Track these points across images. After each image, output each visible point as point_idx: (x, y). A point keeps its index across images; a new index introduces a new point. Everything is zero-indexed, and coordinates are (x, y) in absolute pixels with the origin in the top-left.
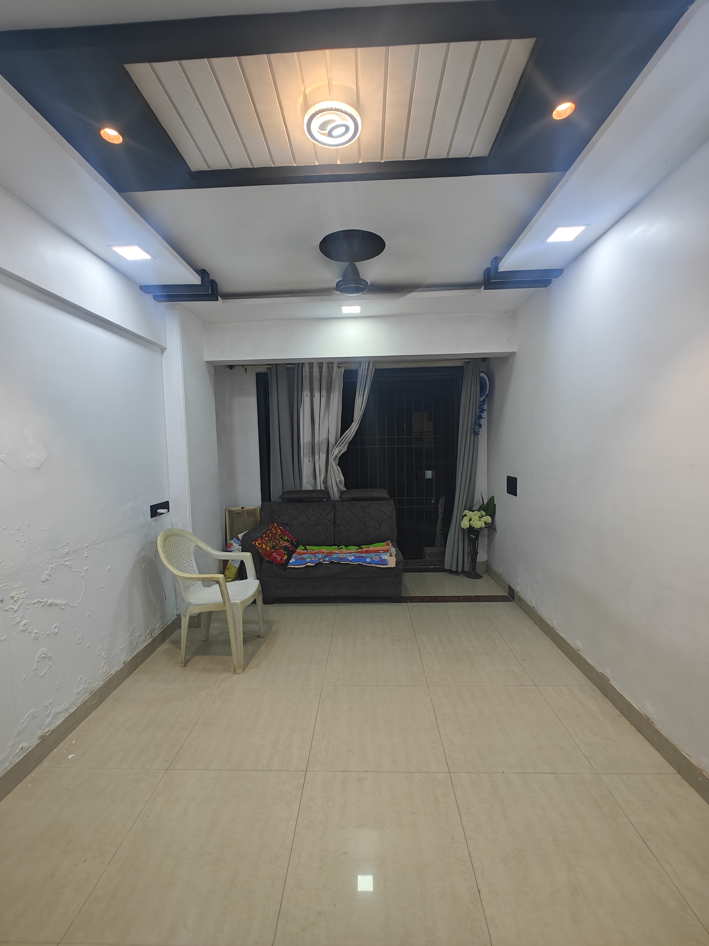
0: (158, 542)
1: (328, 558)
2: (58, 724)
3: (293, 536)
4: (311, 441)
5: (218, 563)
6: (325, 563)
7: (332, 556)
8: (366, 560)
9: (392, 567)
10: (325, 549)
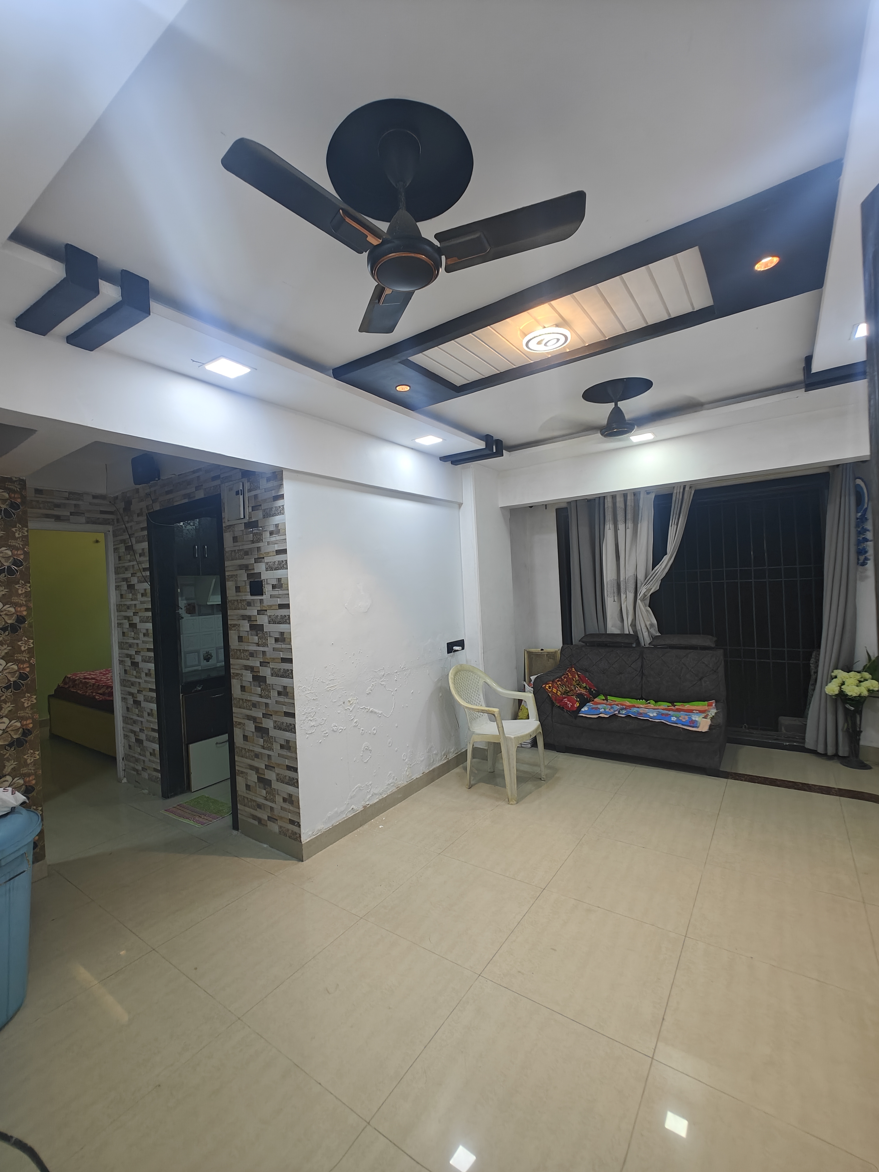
0: (450, 674)
1: (625, 711)
2: (375, 802)
3: (593, 683)
4: (616, 578)
5: (513, 703)
6: (621, 717)
7: (631, 710)
8: (671, 718)
9: (703, 731)
10: (628, 702)
